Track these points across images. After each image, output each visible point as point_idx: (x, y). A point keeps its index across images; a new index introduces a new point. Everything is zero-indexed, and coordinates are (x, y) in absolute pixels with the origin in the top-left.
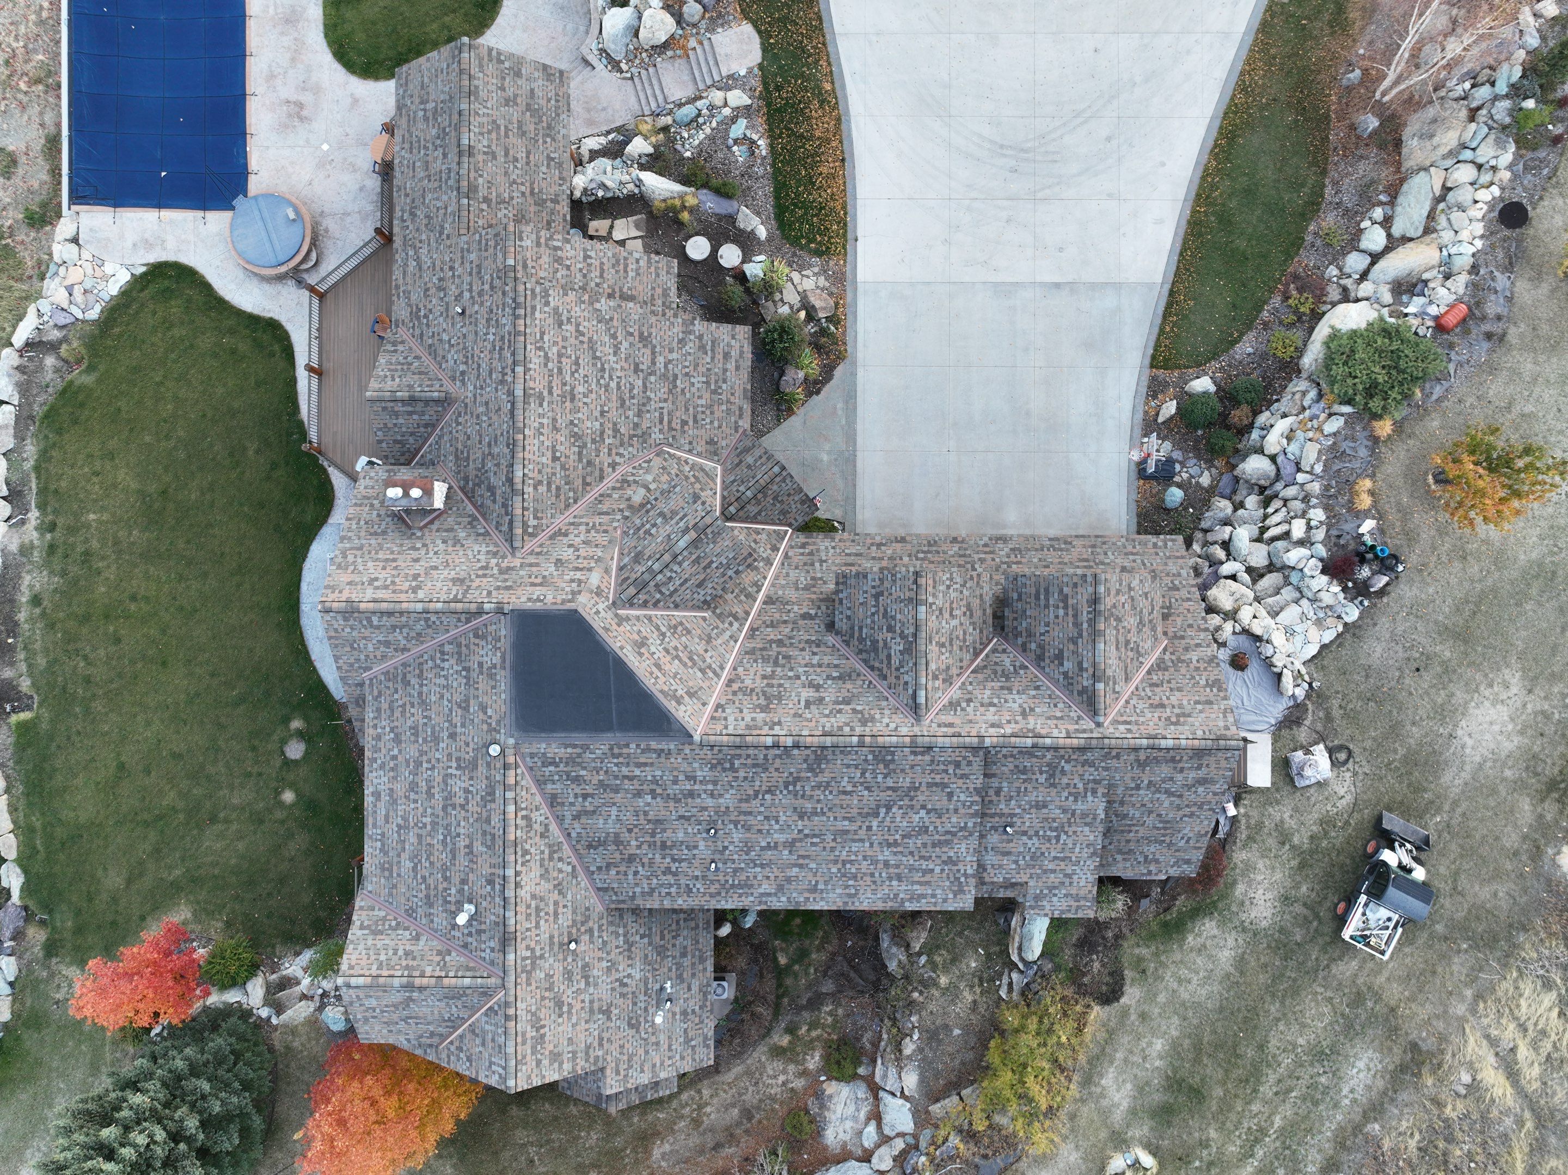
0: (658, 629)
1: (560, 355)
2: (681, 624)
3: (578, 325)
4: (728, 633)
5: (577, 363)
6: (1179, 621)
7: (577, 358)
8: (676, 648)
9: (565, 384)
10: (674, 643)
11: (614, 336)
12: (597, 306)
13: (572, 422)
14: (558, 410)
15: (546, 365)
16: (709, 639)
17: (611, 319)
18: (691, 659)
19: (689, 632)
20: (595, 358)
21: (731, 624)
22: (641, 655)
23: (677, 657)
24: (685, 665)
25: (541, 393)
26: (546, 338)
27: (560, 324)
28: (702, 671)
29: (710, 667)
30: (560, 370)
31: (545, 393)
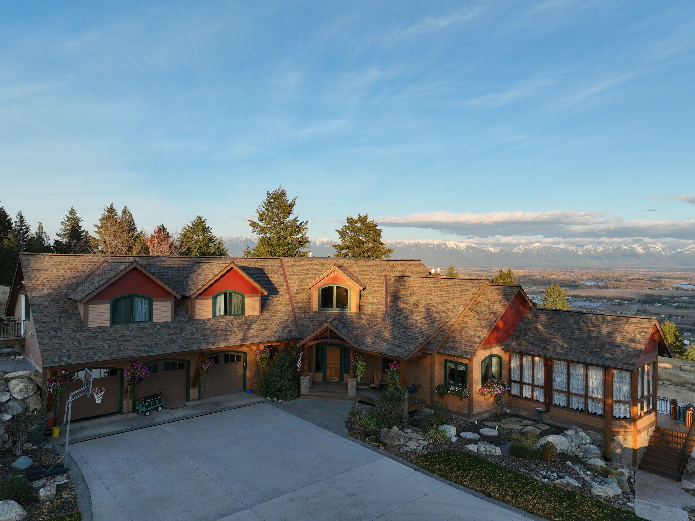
0: (321, 271)
1: (448, 291)
2: (315, 278)
3: (457, 298)
4: (296, 287)
5: (442, 297)
6: (54, 309)
7: (443, 297)
8: (310, 271)
9: (435, 292)
10: (312, 272)
11: (444, 312)
12: (462, 306)
13: (419, 293)
14: (427, 289)
15: (447, 286)
16: (301, 281)
17: (452, 312)
18: (302, 272)
19: (310, 278)
20: (439, 304)
21: (297, 290)
22: (319, 263)
23: (307, 270)
24: (303, 270)
25: (436, 284)
26: (458, 286)
27: (461, 292)
28: (295, 272)
29: (293, 275)
30: (443, 290)
31: (436, 285)
